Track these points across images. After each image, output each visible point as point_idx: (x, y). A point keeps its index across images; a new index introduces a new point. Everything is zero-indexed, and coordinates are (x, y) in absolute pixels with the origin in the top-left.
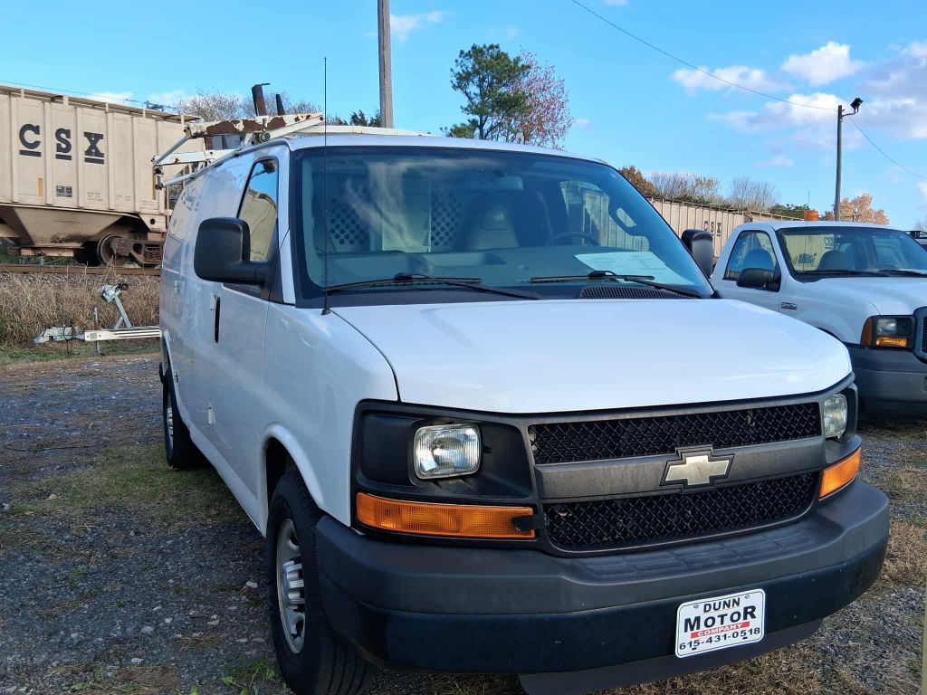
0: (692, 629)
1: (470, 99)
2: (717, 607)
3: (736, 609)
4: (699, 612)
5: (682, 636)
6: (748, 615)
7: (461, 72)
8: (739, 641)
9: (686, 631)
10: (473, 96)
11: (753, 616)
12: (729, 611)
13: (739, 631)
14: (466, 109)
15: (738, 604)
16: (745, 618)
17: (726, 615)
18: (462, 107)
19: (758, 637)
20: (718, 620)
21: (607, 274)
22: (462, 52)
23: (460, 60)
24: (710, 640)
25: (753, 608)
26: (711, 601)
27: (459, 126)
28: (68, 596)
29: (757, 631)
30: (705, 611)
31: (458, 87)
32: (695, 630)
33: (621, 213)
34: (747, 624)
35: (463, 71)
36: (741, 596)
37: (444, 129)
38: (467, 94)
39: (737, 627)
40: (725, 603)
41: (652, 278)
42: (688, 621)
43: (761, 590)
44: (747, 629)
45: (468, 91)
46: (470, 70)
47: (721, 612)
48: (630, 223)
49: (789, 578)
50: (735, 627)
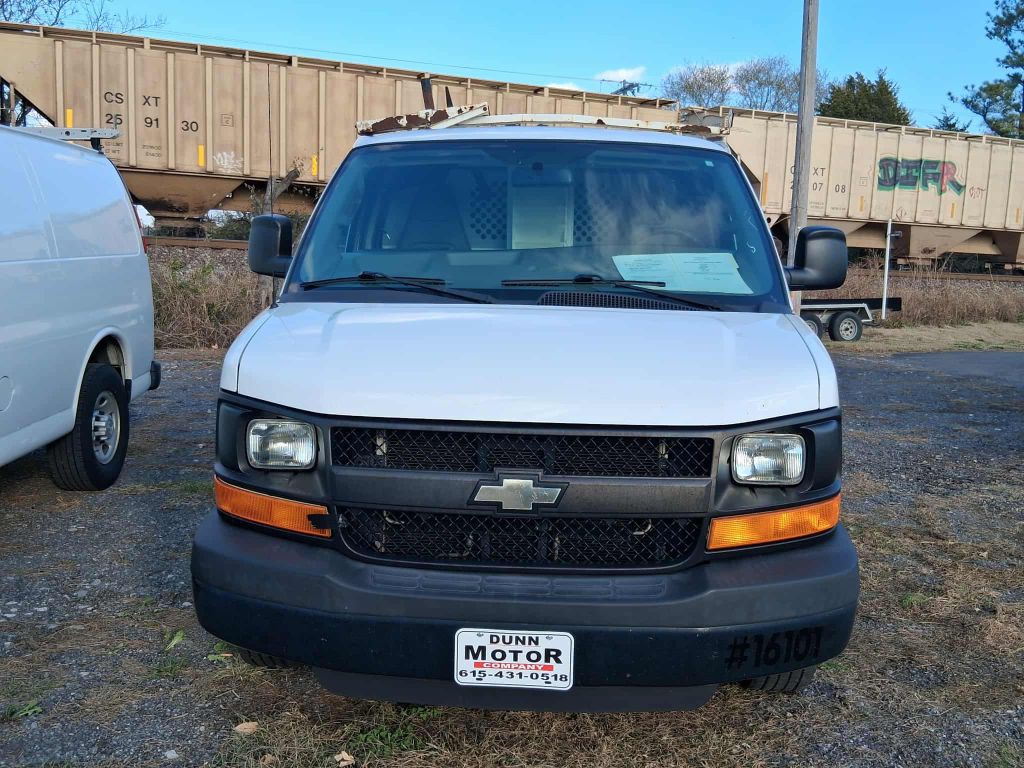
0: (475, 657)
1: (1013, 48)
2: (507, 640)
3: (533, 647)
4: (484, 641)
5: (462, 663)
6: (552, 659)
7: (1001, 16)
8: (539, 684)
9: (467, 657)
10: (1016, 44)
11: (558, 661)
12: (526, 649)
13: (540, 673)
14: (1004, 62)
15: (536, 643)
16: (547, 660)
17: (521, 652)
18: (998, 60)
19: (566, 685)
20: (510, 657)
21: (595, 278)
24: (500, 675)
25: (559, 653)
26: (500, 633)
27: (991, 82)
29: (564, 678)
30: (492, 642)
31: (995, 35)
32: (479, 659)
34: (551, 668)
35: (1004, 14)
36: (542, 635)
37: (970, 88)
38: (1008, 42)
39: (536, 668)
40: (517, 638)
41: (662, 284)
42: (469, 648)
43: (568, 634)
44: (551, 673)
45: (1010, 38)
46: (1013, 12)
47: (513, 647)
49: (612, 629)
50: (533, 667)
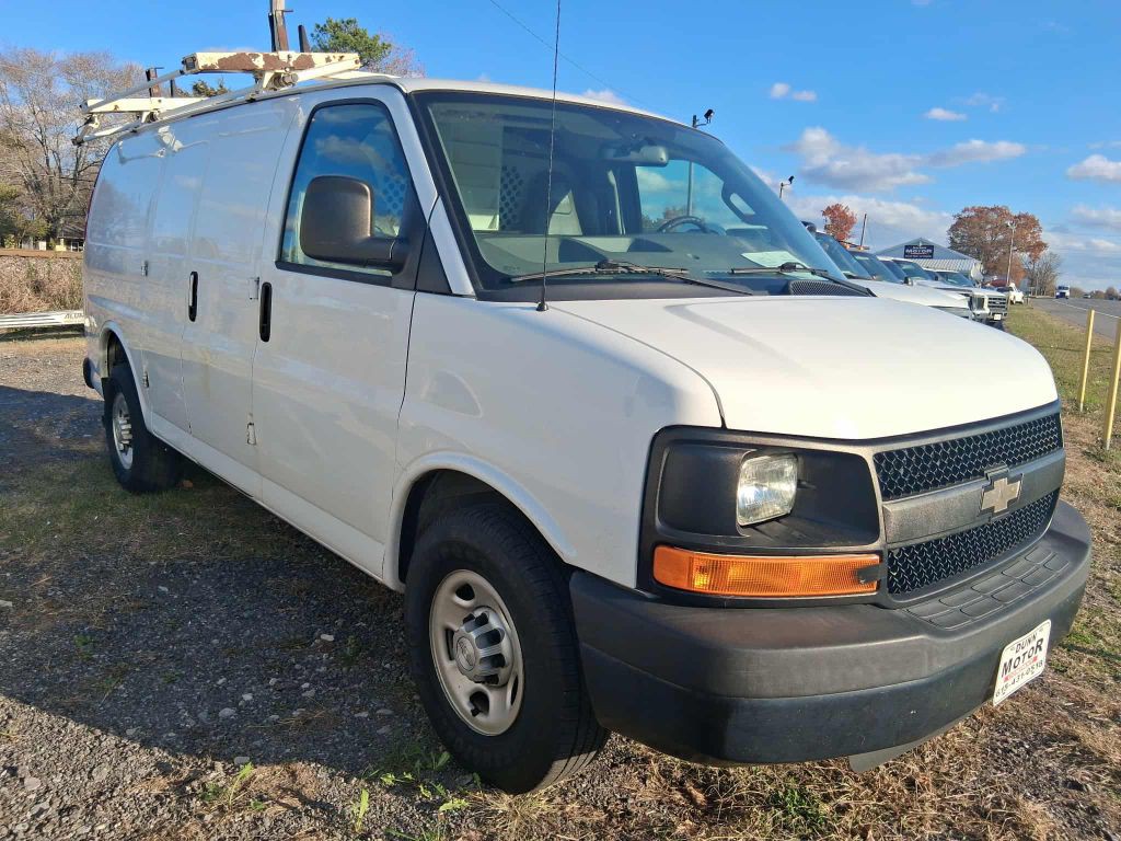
2: (1024, 645)
4: (1013, 653)
5: (999, 683)
9: (1003, 675)
11: (1041, 649)
12: (1029, 648)
13: (1031, 666)
15: (1035, 639)
16: (1036, 652)
17: (1027, 652)
20: (1021, 661)
22: (318, 26)
23: (315, 34)
24: (1014, 682)
25: (1042, 641)
28: (86, 675)
30: (1017, 651)
32: (1007, 673)
33: (736, 200)
34: (1036, 658)
36: (1038, 629)
40: (1028, 640)
42: (1005, 665)
43: (1049, 620)
44: (1036, 663)
47: (1025, 650)
48: (747, 210)
50: (1029, 663)
